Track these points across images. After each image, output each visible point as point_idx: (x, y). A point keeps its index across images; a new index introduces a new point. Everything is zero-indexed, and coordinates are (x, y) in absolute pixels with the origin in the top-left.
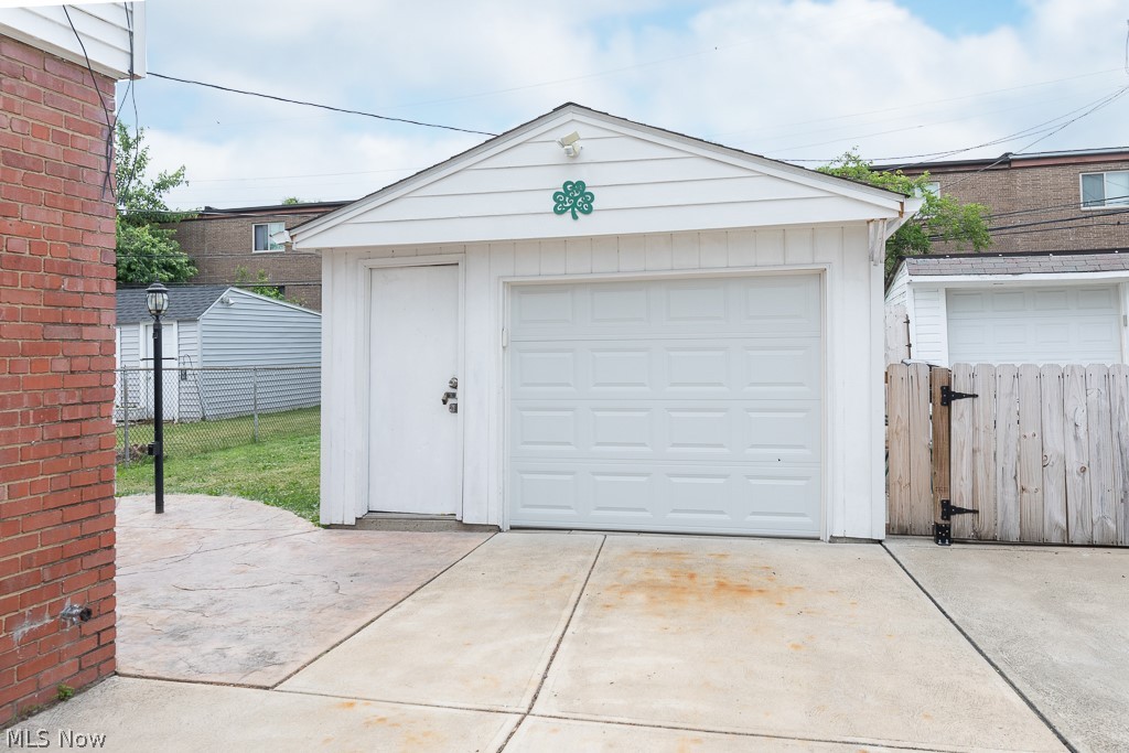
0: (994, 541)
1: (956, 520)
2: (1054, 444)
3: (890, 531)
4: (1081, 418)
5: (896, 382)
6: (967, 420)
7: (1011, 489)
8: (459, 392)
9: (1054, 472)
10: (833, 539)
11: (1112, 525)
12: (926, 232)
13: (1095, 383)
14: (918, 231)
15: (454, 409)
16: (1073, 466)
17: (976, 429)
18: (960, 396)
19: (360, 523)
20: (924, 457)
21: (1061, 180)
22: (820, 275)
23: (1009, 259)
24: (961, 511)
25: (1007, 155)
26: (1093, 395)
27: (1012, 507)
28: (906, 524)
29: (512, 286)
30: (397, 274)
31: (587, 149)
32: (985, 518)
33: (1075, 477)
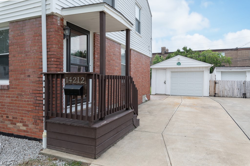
0: (220, 97)
1: (216, 95)
2: (226, 88)
3: (209, 96)
4: (229, 85)
5: (211, 82)
6: (218, 85)
7: (222, 92)
8: (166, 82)
9: (226, 90)
10: (204, 96)
11: (231, 95)
12: (221, 61)
13: (231, 82)
14: (220, 61)
15: (165, 84)
16: (228, 90)
17: (218, 86)
18: (217, 83)
19: (155, 95)
20: (213, 89)
21: (246, 52)
22: (203, 71)
23: (230, 68)
24: (217, 94)
25: (237, 48)
26: (230, 83)
27: (222, 94)
28: (211, 95)
29: (171, 72)
30: (159, 70)
31: (180, 59)
32: (219, 94)
33: (228, 91)
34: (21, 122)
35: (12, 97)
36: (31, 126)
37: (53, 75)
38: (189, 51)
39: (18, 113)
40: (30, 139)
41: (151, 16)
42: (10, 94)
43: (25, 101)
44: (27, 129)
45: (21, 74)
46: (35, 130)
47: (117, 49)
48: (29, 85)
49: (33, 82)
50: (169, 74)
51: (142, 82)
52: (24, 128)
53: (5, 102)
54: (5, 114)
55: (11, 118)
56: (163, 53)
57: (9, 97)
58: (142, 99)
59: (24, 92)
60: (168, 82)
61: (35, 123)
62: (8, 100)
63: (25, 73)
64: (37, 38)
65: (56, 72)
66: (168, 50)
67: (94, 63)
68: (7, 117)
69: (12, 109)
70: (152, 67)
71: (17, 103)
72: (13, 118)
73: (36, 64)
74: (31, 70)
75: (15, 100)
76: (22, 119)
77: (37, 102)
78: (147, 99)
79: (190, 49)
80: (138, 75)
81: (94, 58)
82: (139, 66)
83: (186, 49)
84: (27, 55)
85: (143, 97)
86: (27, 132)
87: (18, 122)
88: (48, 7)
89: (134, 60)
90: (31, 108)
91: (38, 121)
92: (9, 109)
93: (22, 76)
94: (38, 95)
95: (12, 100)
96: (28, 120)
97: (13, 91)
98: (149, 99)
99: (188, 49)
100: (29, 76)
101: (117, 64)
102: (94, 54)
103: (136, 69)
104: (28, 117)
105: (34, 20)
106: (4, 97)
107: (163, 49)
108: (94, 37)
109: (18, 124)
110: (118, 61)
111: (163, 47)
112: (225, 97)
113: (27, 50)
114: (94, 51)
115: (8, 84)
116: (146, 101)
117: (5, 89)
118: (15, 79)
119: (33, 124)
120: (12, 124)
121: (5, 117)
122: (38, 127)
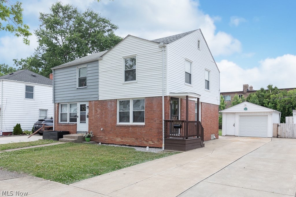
0: (282, 138)
5: (274, 124)
9: (287, 132)
10: (268, 137)
11: (292, 137)
15: (234, 126)
17: (280, 129)
18: (279, 126)
19: (226, 136)
20: (276, 131)
22: (267, 115)
24: (279, 135)
27: (283, 135)
28: (274, 136)
29: (240, 116)
30: (229, 114)
31: (247, 105)
32: (281, 136)
33: (289, 133)
34: (151, 141)
35: (146, 130)
36: (156, 142)
37: (166, 121)
38: (274, 89)
39: (150, 137)
40: (155, 148)
41: (220, 72)
42: (145, 129)
43: (153, 132)
44: (154, 144)
45: (151, 120)
46: (158, 144)
47: (192, 105)
48: (155, 125)
49: (157, 124)
50: (237, 118)
51: (211, 124)
52: (153, 143)
53: (143, 133)
54: (143, 138)
55: (146, 139)
56: (245, 92)
57: (145, 130)
58: (211, 137)
59: (153, 128)
60: (237, 125)
61: (158, 141)
62: (144, 131)
63: (153, 120)
64: (159, 105)
65: (167, 120)
66: (252, 87)
67: (181, 114)
68: (144, 139)
69: (146, 135)
70: (222, 112)
71: (149, 133)
72: (147, 139)
73: (158, 116)
74: (156, 119)
75: (148, 131)
76: (152, 140)
77: (159, 132)
78: (215, 138)
79: (276, 88)
80: (207, 119)
81: (181, 112)
82: (208, 113)
83: (271, 87)
84: (154, 112)
85: (212, 135)
86: (154, 145)
87: (149, 141)
88: (165, 93)
89: (204, 110)
90: (156, 135)
91: (160, 140)
92: (145, 135)
93: (152, 121)
94: (159, 129)
95: (147, 131)
96: (155, 140)
97: (147, 127)
98: (217, 138)
99: (273, 87)
100: (155, 121)
101: (193, 114)
102: (181, 109)
103: (205, 115)
104: (155, 138)
105: (158, 97)
106: (142, 130)
107: (245, 87)
108: (181, 101)
109: (149, 142)
110: (193, 111)
111: (246, 85)
112: (286, 138)
113: (154, 110)
114: (181, 108)
115: (145, 124)
116: (215, 139)
117: (143, 127)
118: (148, 122)
119: (157, 141)
120: (146, 142)
121: (142, 139)
122: (160, 142)
